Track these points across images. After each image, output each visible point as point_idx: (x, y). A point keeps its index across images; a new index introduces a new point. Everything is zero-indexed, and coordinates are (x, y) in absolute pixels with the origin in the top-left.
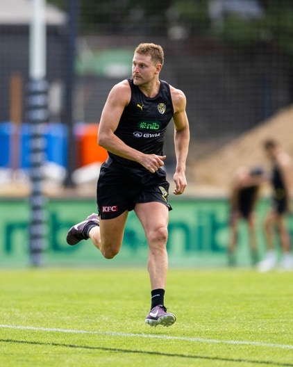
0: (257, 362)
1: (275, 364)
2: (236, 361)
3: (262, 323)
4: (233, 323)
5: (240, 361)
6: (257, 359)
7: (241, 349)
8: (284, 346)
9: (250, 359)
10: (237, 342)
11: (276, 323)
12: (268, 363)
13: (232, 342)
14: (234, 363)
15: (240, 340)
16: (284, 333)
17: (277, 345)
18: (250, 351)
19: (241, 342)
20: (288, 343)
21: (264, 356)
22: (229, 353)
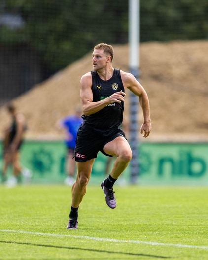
0: (21, 243)
1: (32, 244)
2: (8, 242)
3: (24, 219)
4: (5, 218)
5: (10, 242)
6: (21, 241)
7: (11, 235)
8: (37, 234)
9: (16, 241)
10: (8, 231)
11: (32, 219)
12: (27, 244)
13: (5, 231)
14: (6, 243)
15: (10, 229)
16: (38, 225)
17: (33, 233)
18: (16, 236)
19: (11, 231)
20: (40, 232)
21: (25, 240)
22: (3, 237)
